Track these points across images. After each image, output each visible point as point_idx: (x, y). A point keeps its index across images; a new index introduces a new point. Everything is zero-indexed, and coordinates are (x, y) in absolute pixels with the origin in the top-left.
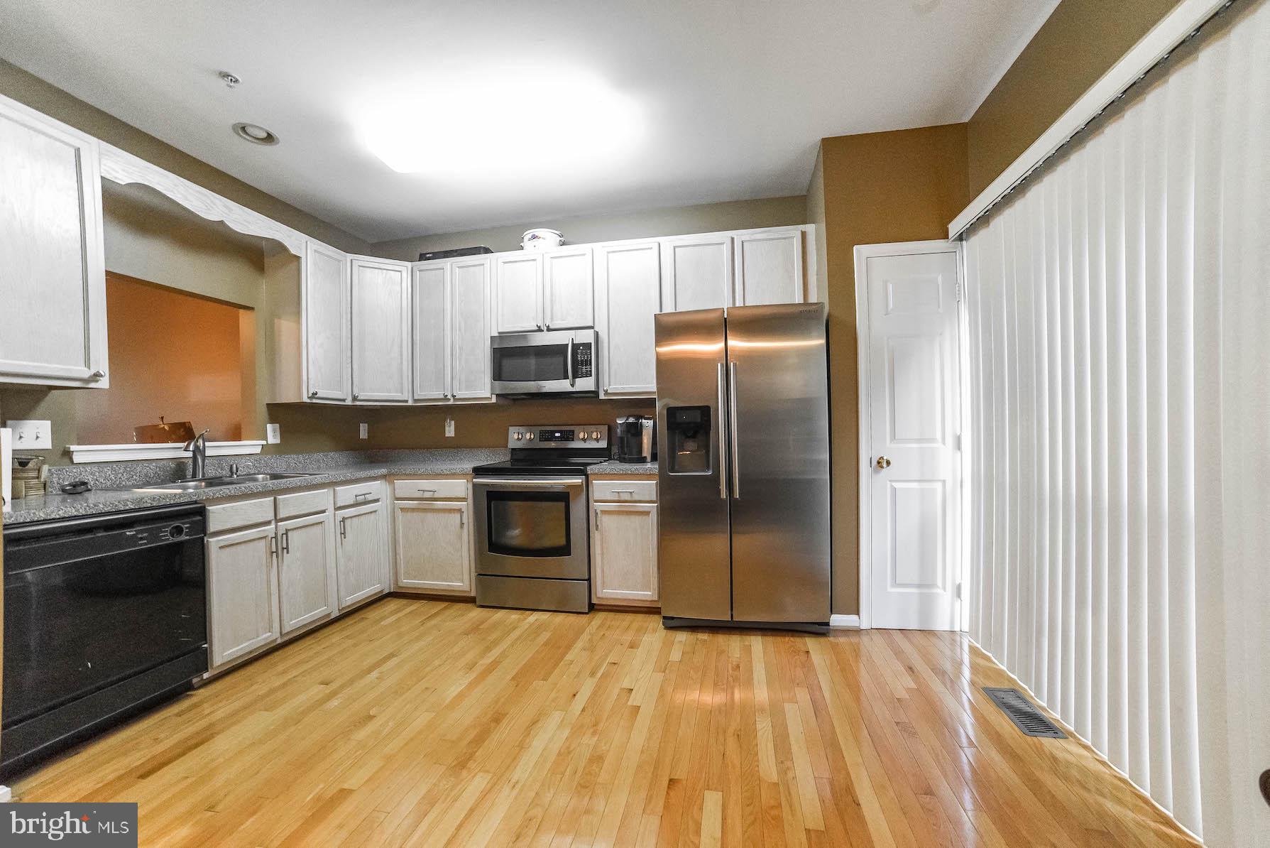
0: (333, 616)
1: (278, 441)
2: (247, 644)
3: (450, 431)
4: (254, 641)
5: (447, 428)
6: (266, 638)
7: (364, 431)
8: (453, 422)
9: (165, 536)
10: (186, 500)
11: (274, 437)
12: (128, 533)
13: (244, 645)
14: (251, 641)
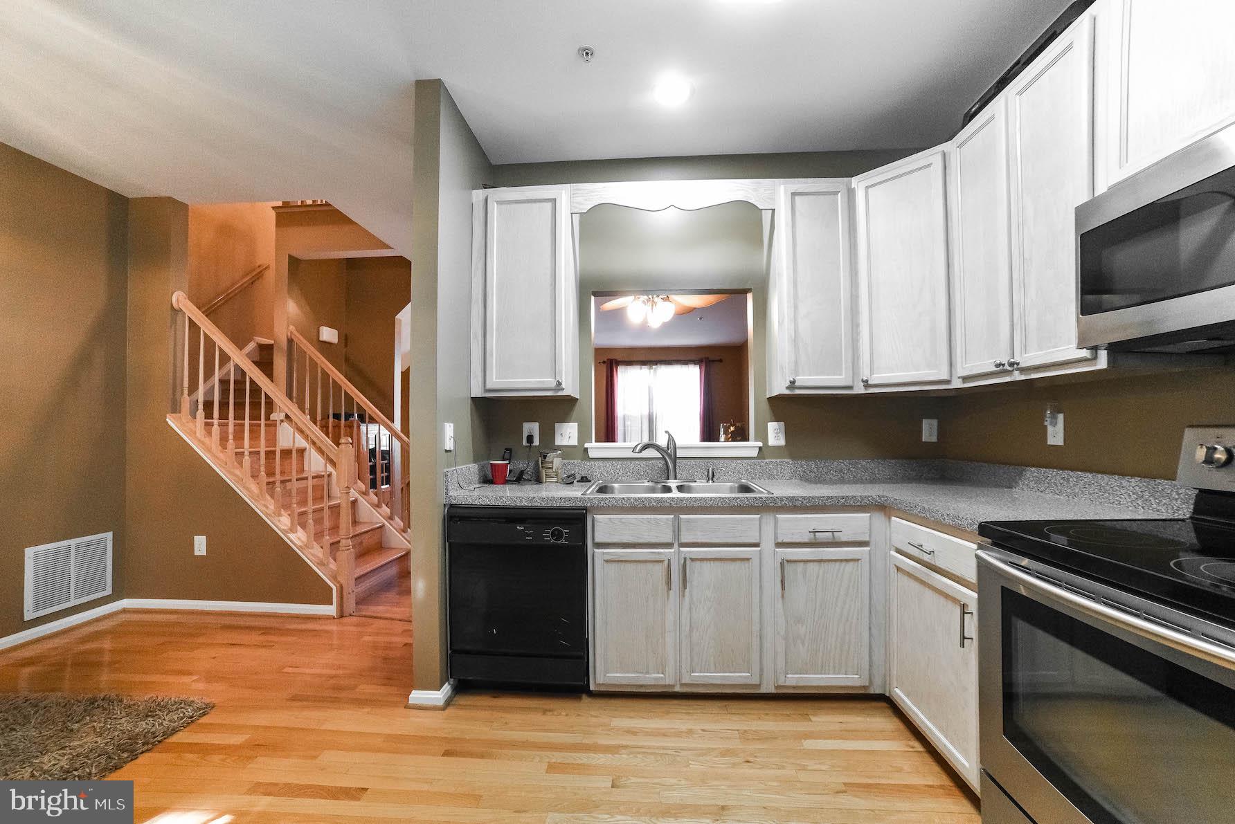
0: (763, 690)
1: (782, 442)
2: (633, 675)
3: (1056, 434)
4: (641, 675)
5: (1050, 429)
6: (656, 679)
7: (929, 431)
8: (1061, 417)
9: (547, 537)
10: (571, 505)
11: (777, 438)
12: (518, 527)
13: (630, 675)
14: (638, 675)
